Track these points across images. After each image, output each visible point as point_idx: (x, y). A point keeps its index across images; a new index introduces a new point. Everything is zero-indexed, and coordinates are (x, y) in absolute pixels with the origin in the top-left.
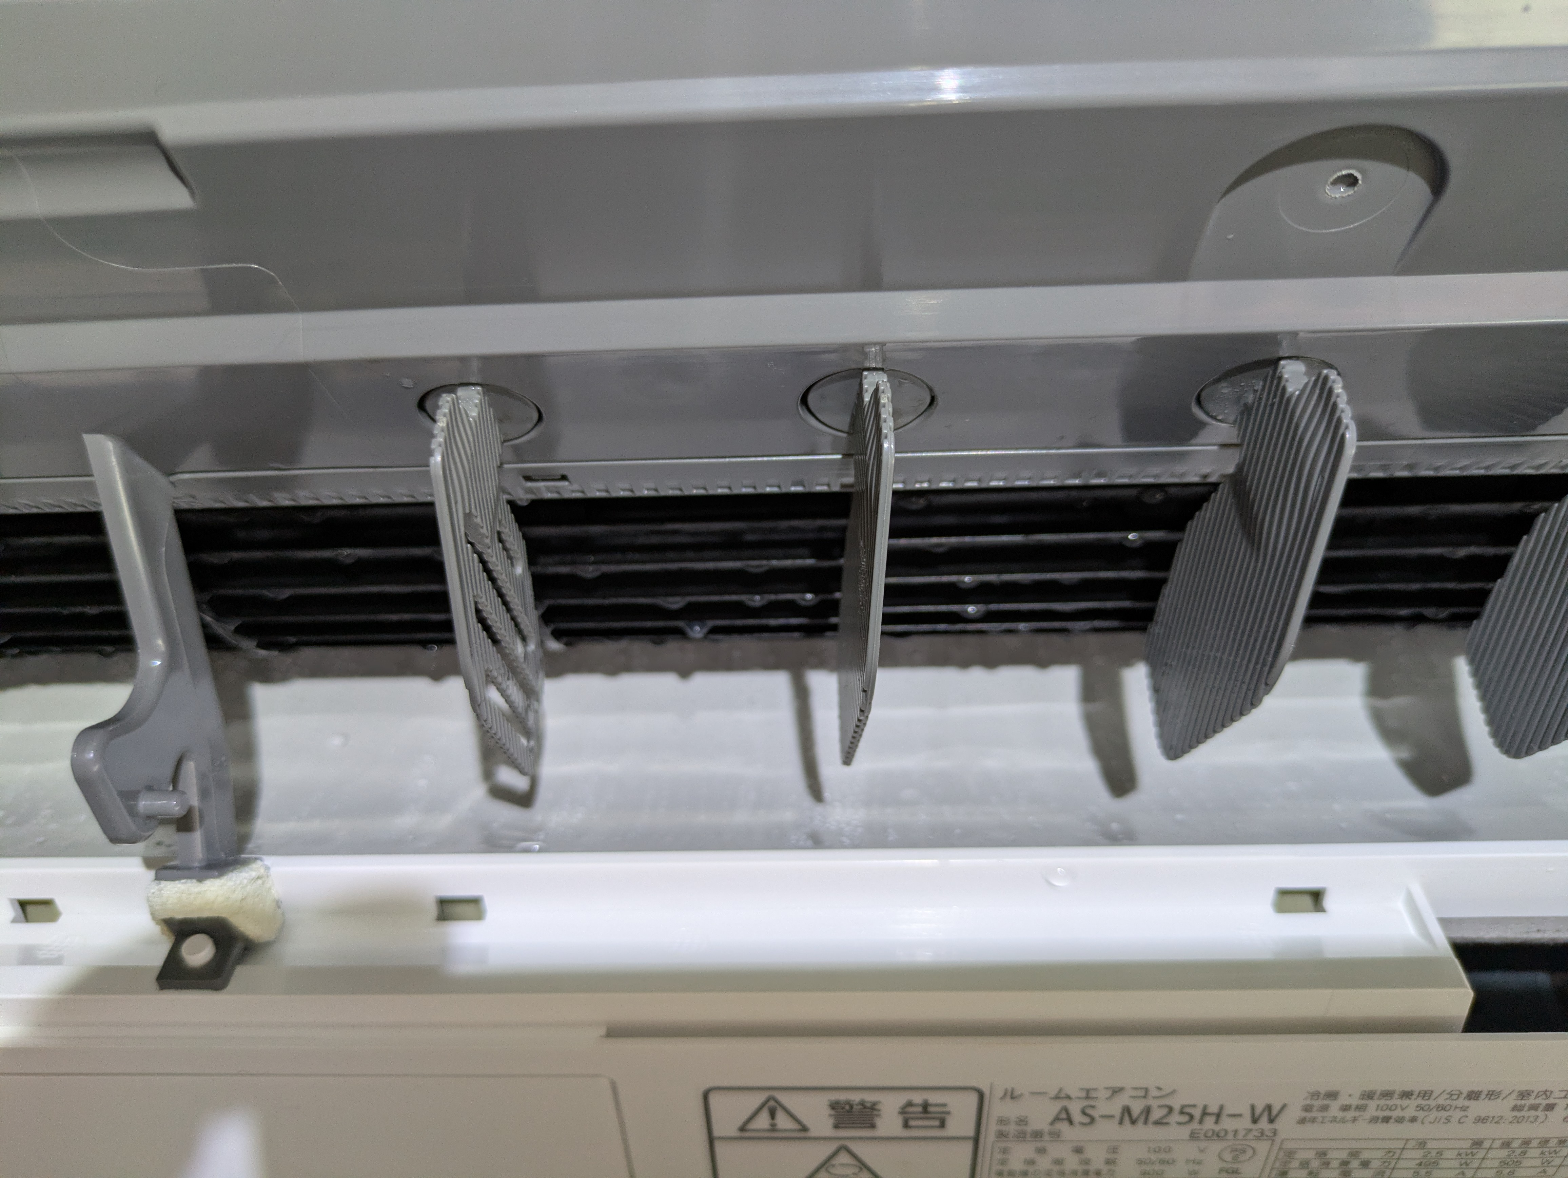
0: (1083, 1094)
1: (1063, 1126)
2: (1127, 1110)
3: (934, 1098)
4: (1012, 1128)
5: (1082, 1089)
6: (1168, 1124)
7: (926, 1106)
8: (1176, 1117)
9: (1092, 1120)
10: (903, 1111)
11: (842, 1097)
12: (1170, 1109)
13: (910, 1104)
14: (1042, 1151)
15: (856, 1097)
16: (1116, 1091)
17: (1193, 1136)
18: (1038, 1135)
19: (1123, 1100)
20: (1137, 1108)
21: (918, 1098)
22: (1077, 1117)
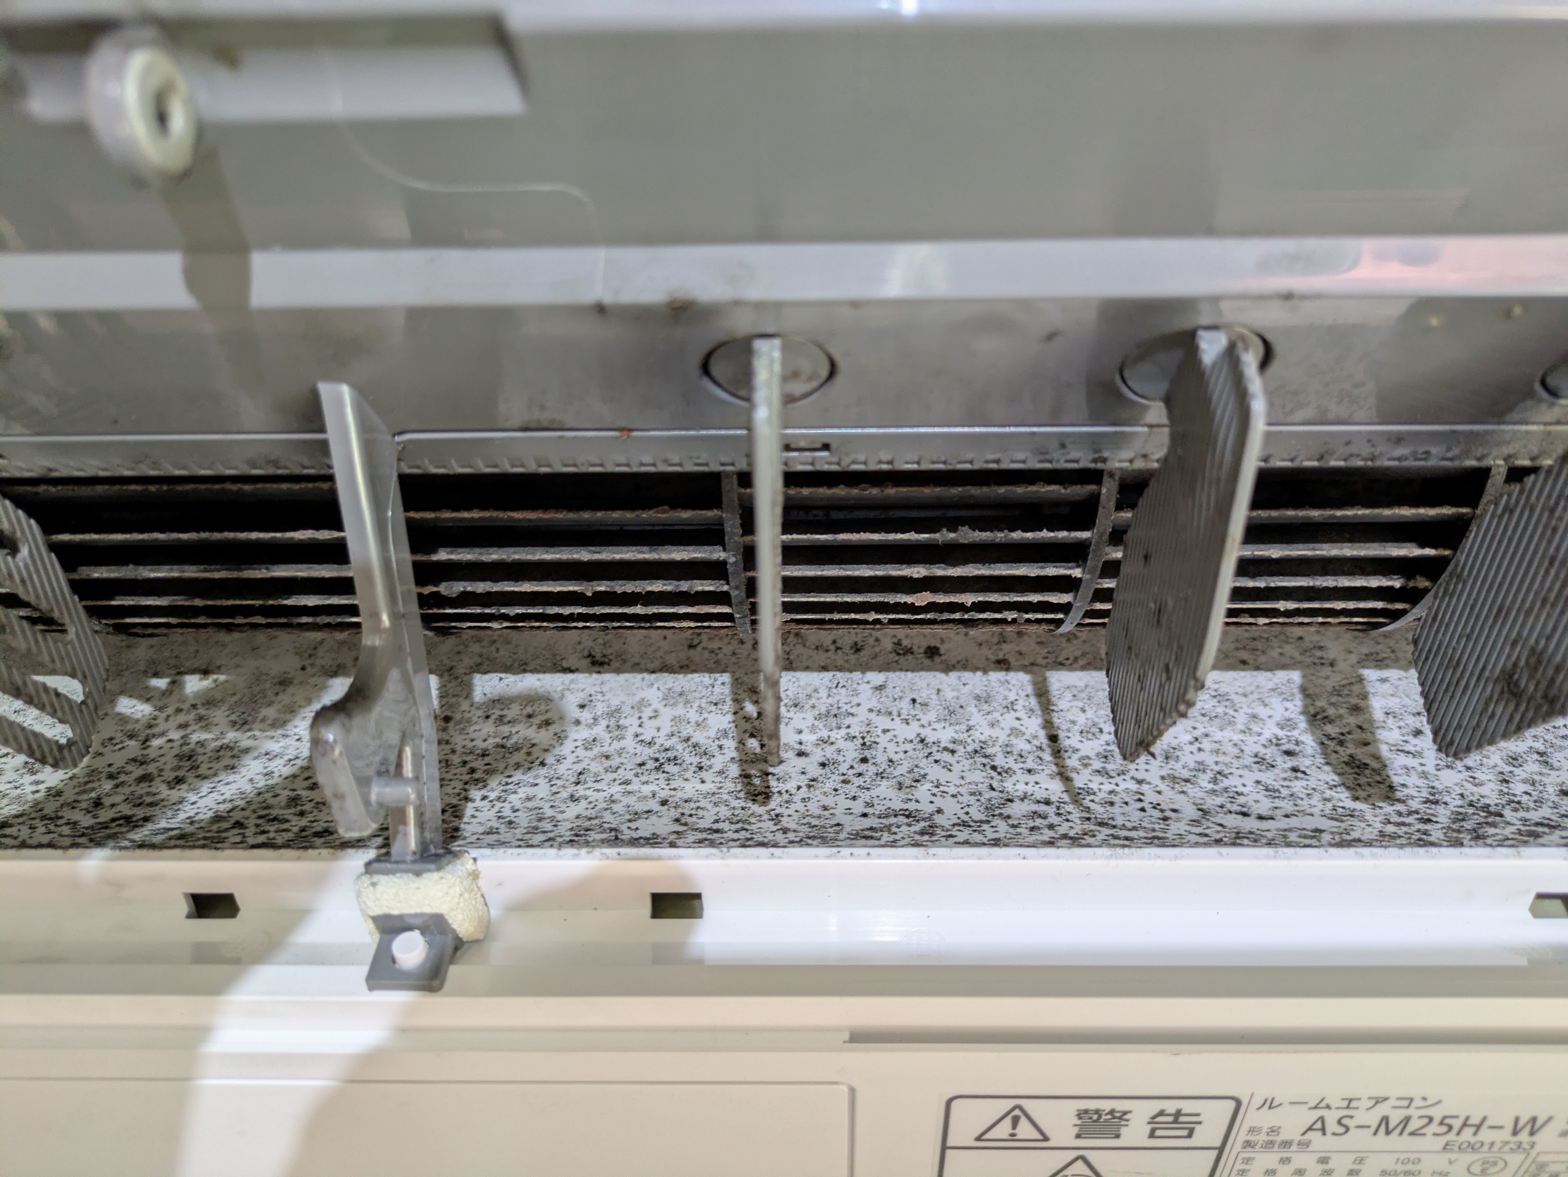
0: (1345, 1104)
1: (1315, 1137)
2: (1385, 1119)
3: (1188, 1107)
4: (1262, 1138)
5: (1343, 1099)
6: (1424, 1135)
7: (1178, 1114)
8: (1434, 1128)
9: (1347, 1129)
10: (1152, 1120)
11: (1092, 1105)
12: (1431, 1119)
13: (1161, 1113)
14: (1285, 1161)
15: (1106, 1106)
16: (1379, 1101)
17: (1446, 1147)
18: (1287, 1144)
19: (1383, 1109)
20: (1395, 1118)
21: (1171, 1107)
22: (1332, 1126)
